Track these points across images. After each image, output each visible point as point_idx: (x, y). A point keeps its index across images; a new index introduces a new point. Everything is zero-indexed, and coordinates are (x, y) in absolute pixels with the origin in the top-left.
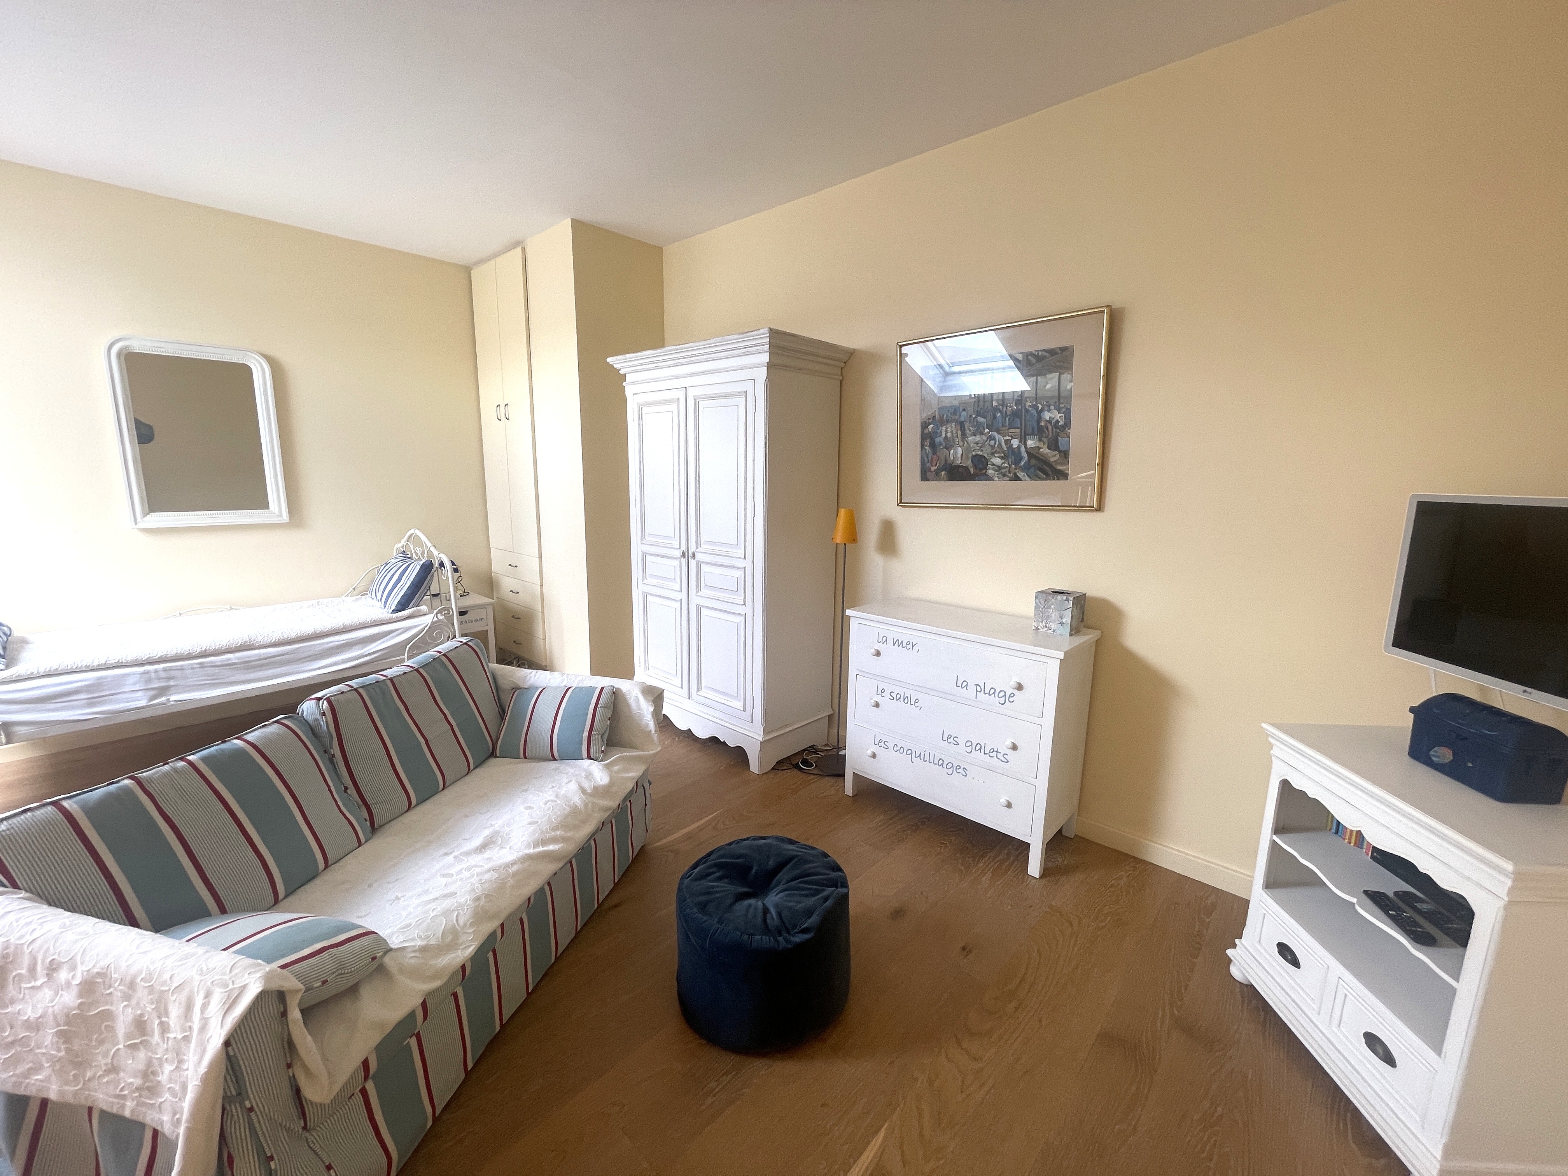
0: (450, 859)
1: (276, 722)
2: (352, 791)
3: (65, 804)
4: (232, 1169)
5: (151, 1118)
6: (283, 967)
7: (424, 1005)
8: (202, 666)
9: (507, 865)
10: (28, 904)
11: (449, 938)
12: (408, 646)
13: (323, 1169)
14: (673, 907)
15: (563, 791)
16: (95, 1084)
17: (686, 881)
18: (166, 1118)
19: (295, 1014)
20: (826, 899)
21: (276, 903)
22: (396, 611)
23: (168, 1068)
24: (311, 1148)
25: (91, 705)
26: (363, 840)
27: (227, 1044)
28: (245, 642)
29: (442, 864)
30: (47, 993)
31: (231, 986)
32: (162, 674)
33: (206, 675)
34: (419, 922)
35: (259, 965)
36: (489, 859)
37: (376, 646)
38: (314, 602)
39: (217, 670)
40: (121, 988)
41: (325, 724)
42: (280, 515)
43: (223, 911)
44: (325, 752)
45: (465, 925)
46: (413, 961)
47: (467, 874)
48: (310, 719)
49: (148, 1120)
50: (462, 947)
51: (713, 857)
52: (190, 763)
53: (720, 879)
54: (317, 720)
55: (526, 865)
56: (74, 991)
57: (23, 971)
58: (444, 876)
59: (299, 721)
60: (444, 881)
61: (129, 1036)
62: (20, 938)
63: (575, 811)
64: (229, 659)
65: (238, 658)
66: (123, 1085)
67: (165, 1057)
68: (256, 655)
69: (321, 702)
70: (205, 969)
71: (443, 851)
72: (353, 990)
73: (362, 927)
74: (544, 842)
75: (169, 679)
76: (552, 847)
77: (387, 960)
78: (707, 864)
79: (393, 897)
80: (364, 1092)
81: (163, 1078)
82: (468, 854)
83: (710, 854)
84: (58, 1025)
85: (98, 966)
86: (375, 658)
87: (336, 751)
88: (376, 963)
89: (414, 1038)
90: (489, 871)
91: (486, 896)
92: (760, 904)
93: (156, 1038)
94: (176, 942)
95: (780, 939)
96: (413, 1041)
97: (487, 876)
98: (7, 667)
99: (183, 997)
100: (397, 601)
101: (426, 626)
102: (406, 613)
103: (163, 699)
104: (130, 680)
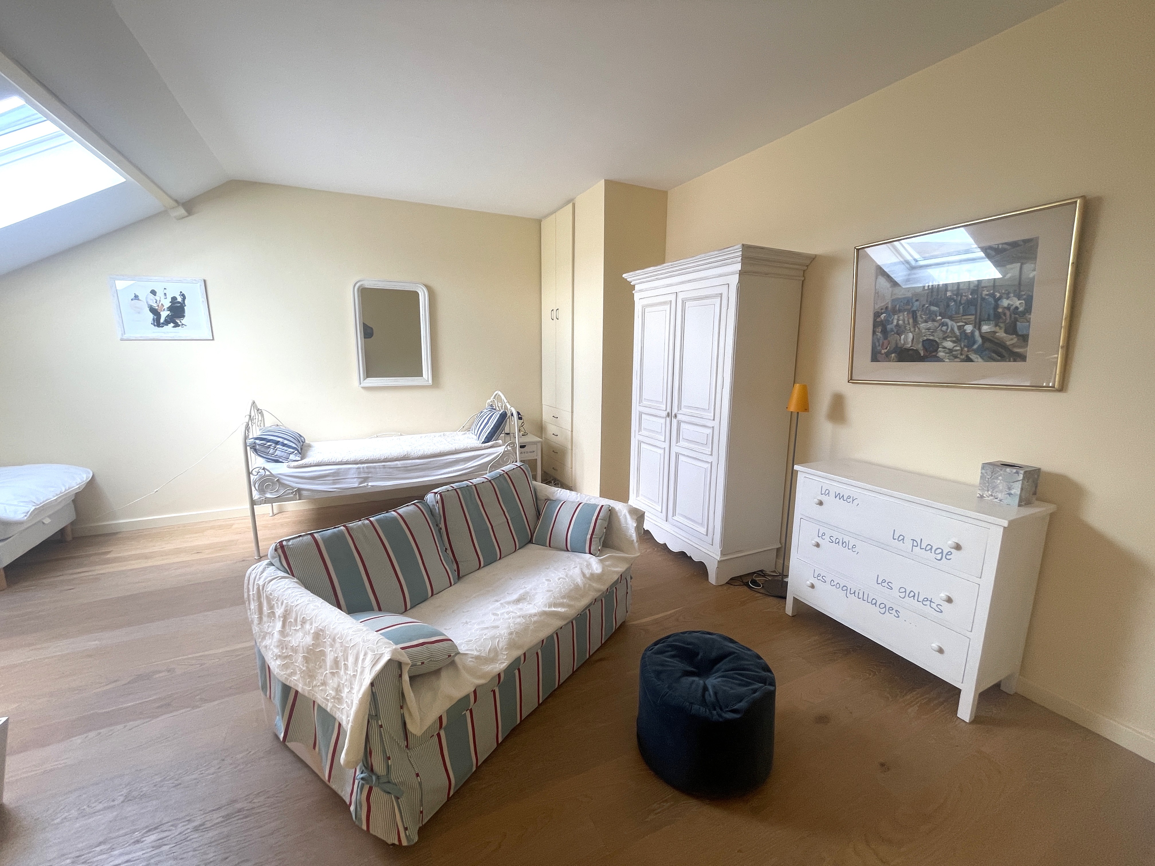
0: (498, 604)
1: (413, 504)
2: (449, 551)
3: (315, 535)
4: (371, 757)
5: (338, 715)
6: (403, 648)
7: (475, 692)
8: (385, 467)
9: (531, 616)
10: (297, 585)
11: (492, 655)
12: (490, 465)
13: (415, 776)
14: (638, 671)
15: (571, 573)
16: (316, 689)
17: (649, 653)
18: (344, 718)
19: (406, 677)
20: (755, 691)
21: (405, 611)
22: (484, 442)
23: (346, 690)
24: (409, 760)
25: (334, 484)
26: (453, 583)
27: (372, 684)
28: (405, 455)
29: (494, 606)
30: (300, 634)
31: (376, 653)
32: (366, 470)
33: (386, 473)
34: (477, 640)
35: (390, 643)
36: (521, 609)
37: (472, 464)
38: (442, 434)
39: (391, 470)
40: (329, 640)
41: (438, 509)
42: (428, 381)
43: (380, 609)
44: (437, 525)
45: (502, 649)
46: (471, 663)
47: (506, 616)
48: (430, 504)
49: (337, 716)
50: (499, 662)
51: (670, 639)
52: (370, 521)
53: (673, 656)
54: (433, 506)
55: (542, 618)
56: (311, 636)
57: (292, 620)
58: (494, 614)
59: (425, 505)
60: (493, 617)
61: (332, 668)
62: (292, 603)
63: (577, 588)
64: (397, 464)
65: (402, 464)
66: (327, 693)
67: (346, 684)
68: (410, 463)
69: (437, 495)
70: (365, 639)
71: (495, 598)
72: (437, 673)
73: (445, 635)
74: (555, 605)
75: (369, 473)
76: (559, 609)
77: (457, 659)
78: (665, 644)
79: (465, 621)
80: (439, 735)
81: (344, 695)
82: (509, 603)
83: (668, 637)
84: (304, 653)
85: (321, 625)
86: (470, 471)
87: (442, 525)
88: (449, 660)
89: (468, 711)
90: (519, 617)
91: (517, 633)
92: (701, 682)
93: (342, 672)
94: (354, 621)
95: (715, 712)
96: (468, 713)
97: (518, 620)
98: (302, 459)
99: (355, 651)
100: (485, 436)
101: (501, 453)
102: (490, 444)
103: (366, 484)
104: (353, 471)
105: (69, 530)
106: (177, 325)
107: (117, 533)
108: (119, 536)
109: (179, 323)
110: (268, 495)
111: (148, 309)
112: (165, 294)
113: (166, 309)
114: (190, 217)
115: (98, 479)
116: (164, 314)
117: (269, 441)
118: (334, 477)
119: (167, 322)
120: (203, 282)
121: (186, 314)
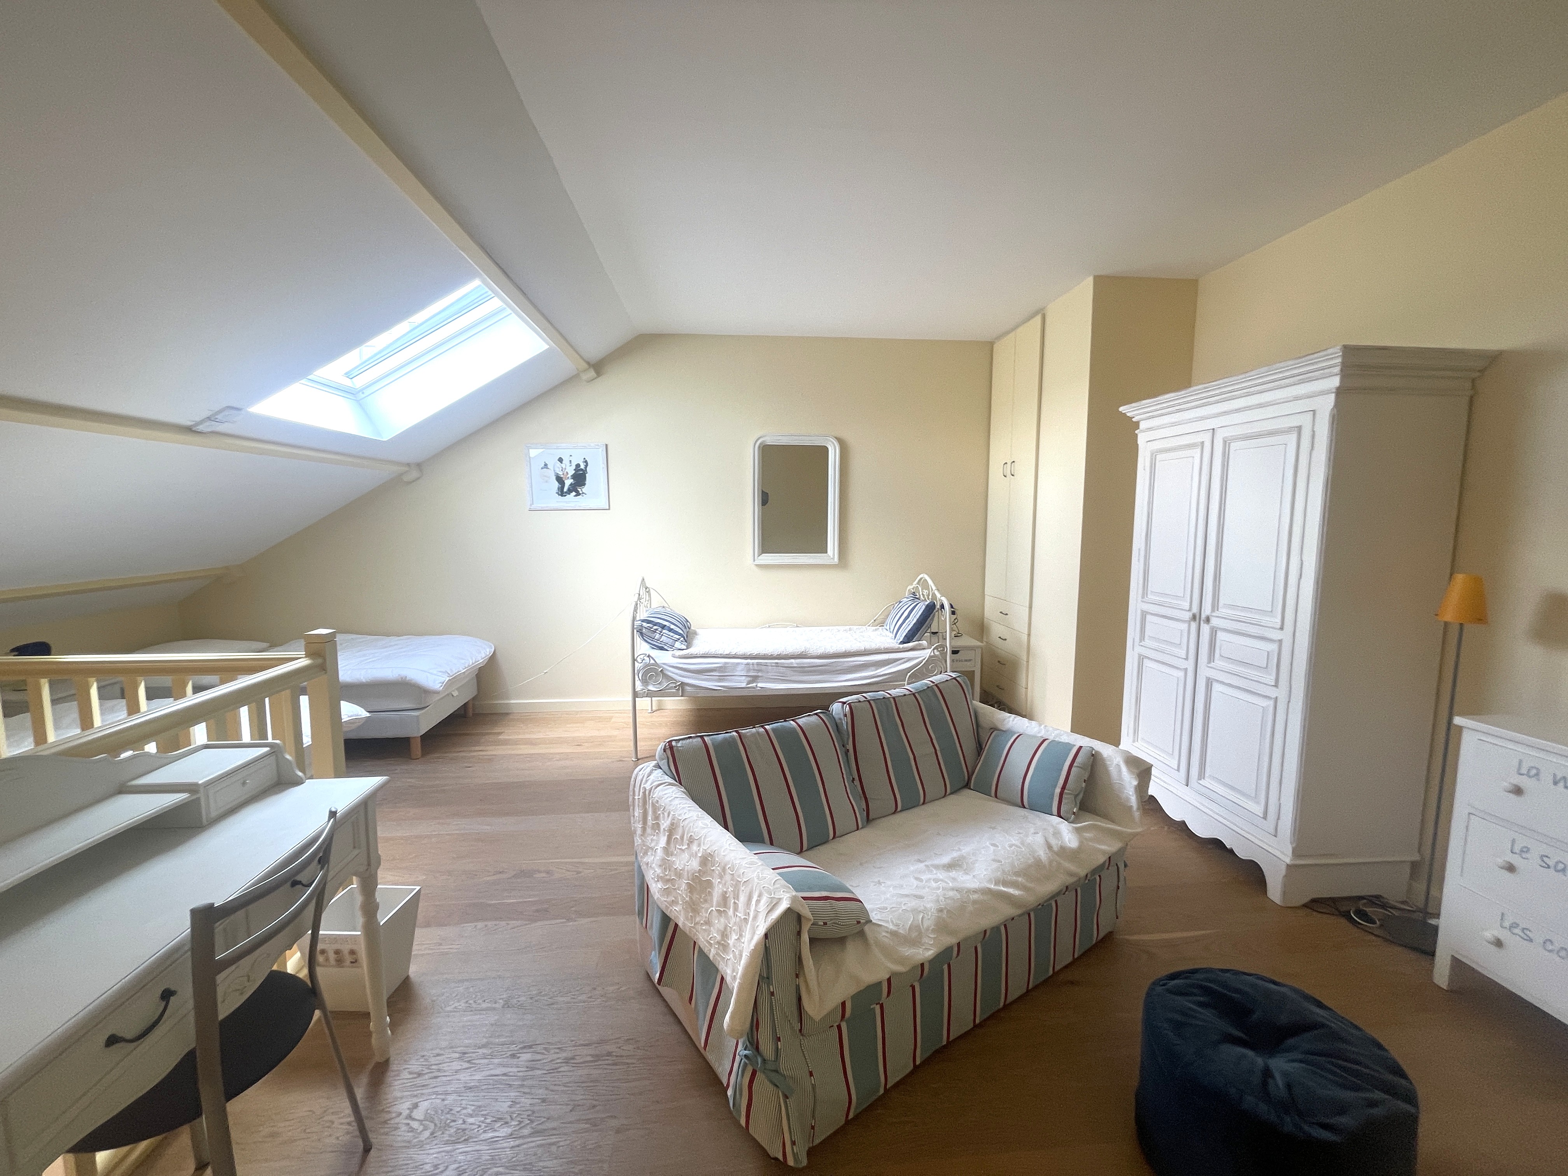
0: (921, 866)
1: (816, 714)
2: (857, 782)
3: (706, 738)
4: (757, 1031)
5: (721, 966)
6: (804, 898)
7: (889, 980)
8: (777, 664)
9: (969, 891)
10: (684, 796)
11: (914, 934)
12: (909, 674)
13: (808, 1074)
14: (1139, 1014)
15: (1030, 839)
16: (699, 927)
17: (1159, 989)
18: (729, 971)
19: (805, 937)
21: (800, 852)
22: (903, 642)
23: (734, 937)
24: (802, 1049)
25: (720, 680)
26: (860, 826)
27: (766, 935)
28: (803, 652)
29: (916, 867)
30: (686, 856)
31: (773, 896)
32: (756, 667)
33: (779, 672)
34: (894, 909)
35: (790, 888)
36: (954, 879)
37: (885, 670)
38: (847, 627)
39: (785, 670)
40: (718, 868)
41: (845, 724)
42: (833, 558)
43: (772, 844)
44: (843, 746)
45: (927, 930)
46: (886, 940)
47: (934, 885)
48: (836, 717)
49: (720, 968)
50: (924, 947)
51: (1197, 976)
52: (765, 729)
53: (1204, 1005)
54: (840, 719)
55: (985, 898)
56: (698, 859)
57: (678, 837)
58: (917, 879)
59: (830, 717)
60: (915, 883)
61: (718, 905)
62: (680, 815)
63: (1038, 863)
64: (792, 663)
65: (797, 664)
66: (711, 936)
67: (734, 928)
68: (808, 663)
69: (845, 705)
70: (761, 876)
71: (916, 857)
72: (841, 941)
73: (853, 893)
74: (1005, 883)
75: (759, 671)
76: (1011, 891)
77: (867, 928)
78: (1188, 981)
79: (876, 880)
80: (839, 1027)
81: (731, 942)
82: (937, 867)
83: (1194, 971)
84: (689, 880)
85: (710, 849)
86: (884, 679)
87: (850, 747)
88: (858, 928)
89: (878, 1006)
90: (952, 889)
91: (948, 911)
92: (1260, 1061)
93: (731, 912)
94: (748, 851)
95: (1288, 1119)
96: (878, 1009)
97: (951, 894)
98: (687, 648)
99: (748, 890)
100: (905, 634)
101: (924, 659)
102: (911, 645)
103: (754, 685)
104: (740, 668)
105: (471, 706)
106: (578, 494)
107: (507, 714)
108: (511, 717)
109: (581, 492)
110: (651, 688)
111: (554, 477)
112: (570, 461)
113: (570, 478)
114: (599, 379)
115: (499, 655)
116: (568, 482)
117: (656, 624)
118: (722, 672)
119: (570, 491)
120: (605, 446)
121: (587, 482)
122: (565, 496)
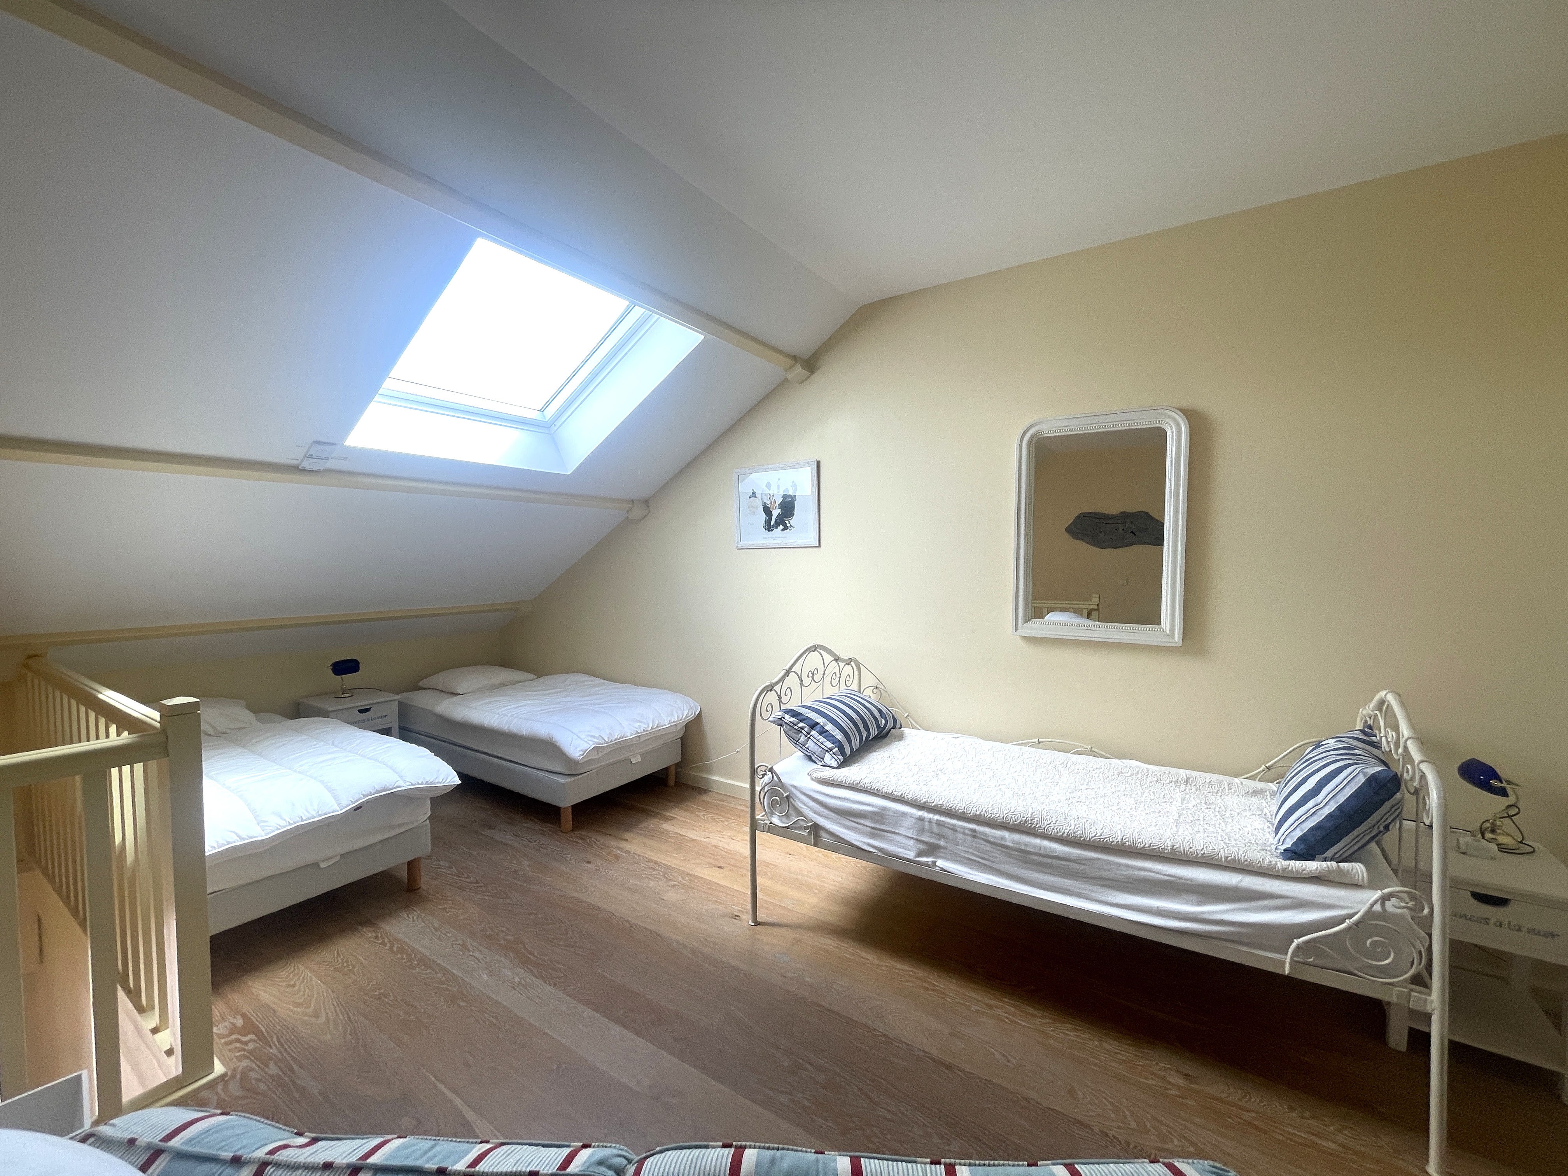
8: (974, 834)
12: (1296, 942)
22: (1291, 854)
32: (935, 829)
42: (1173, 636)
64: (1003, 838)
65: (1013, 842)
68: (1035, 846)
75: (940, 836)
100: (1298, 833)
101: (1350, 916)
102: (1312, 866)
103: (930, 860)
104: (908, 822)
105: (672, 772)
106: (786, 528)
109: (788, 525)
110: (776, 820)
111: (762, 508)
113: (777, 508)
116: (776, 513)
117: (804, 719)
119: (777, 525)
120: (816, 464)
121: (795, 512)
122: (772, 530)
